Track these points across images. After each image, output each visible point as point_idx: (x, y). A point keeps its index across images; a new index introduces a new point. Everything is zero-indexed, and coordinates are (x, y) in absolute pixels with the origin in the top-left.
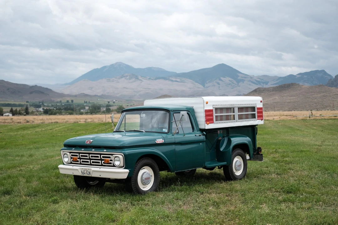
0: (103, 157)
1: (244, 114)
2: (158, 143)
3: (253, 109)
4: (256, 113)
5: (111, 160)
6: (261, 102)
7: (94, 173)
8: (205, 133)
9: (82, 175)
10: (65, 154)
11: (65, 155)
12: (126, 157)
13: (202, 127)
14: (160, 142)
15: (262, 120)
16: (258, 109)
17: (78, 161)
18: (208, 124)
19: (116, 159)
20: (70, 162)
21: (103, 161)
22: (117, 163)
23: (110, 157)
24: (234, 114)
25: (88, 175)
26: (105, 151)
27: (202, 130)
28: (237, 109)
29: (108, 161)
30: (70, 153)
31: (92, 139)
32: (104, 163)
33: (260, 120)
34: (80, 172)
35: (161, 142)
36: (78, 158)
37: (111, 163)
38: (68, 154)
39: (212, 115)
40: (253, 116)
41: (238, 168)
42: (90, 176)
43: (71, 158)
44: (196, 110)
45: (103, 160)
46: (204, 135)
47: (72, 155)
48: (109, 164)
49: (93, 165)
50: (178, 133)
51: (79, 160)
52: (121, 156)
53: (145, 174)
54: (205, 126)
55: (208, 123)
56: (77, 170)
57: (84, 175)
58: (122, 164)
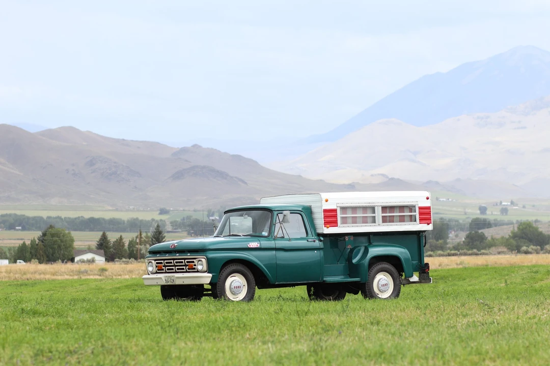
0: (187, 262)
1: (397, 216)
2: (251, 247)
3: (411, 208)
4: (417, 214)
5: (195, 265)
6: (428, 198)
7: (177, 280)
8: (322, 239)
9: (166, 284)
10: (150, 262)
11: (150, 264)
12: (209, 261)
13: (319, 231)
14: (254, 247)
15: (428, 224)
16: (420, 208)
17: (163, 270)
18: (328, 228)
19: (199, 262)
20: (155, 271)
21: (187, 267)
22: (200, 268)
23: (193, 262)
24: (374, 215)
25: (172, 284)
26: (189, 256)
27: (319, 235)
28: (380, 208)
29: (192, 266)
30: (155, 260)
31: (176, 243)
32: (188, 269)
33: (426, 224)
34: (164, 281)
35: (256, 246)
36: (164, 266)
37: (195, 269)
38: (153, 261)
39: (336, 216)
40: (412, 219)
41: (382, 288)
42: (174, 283)
43: (156, 266)
44: (314, 210)
45: (187, 265)
46: (320, 241)
47: (157, 263)
48: (193, 269)
49: (178, 272)
50: (283, 237)
51: (164, 268)
52: (203, 260)
53: (234, 282)
54: (323, 230)
55: (328, 226)
56: (161, 278)
57: (168, 284)
58: (205, 268)
